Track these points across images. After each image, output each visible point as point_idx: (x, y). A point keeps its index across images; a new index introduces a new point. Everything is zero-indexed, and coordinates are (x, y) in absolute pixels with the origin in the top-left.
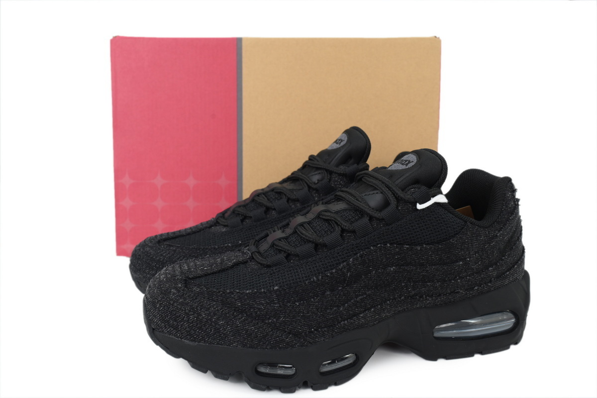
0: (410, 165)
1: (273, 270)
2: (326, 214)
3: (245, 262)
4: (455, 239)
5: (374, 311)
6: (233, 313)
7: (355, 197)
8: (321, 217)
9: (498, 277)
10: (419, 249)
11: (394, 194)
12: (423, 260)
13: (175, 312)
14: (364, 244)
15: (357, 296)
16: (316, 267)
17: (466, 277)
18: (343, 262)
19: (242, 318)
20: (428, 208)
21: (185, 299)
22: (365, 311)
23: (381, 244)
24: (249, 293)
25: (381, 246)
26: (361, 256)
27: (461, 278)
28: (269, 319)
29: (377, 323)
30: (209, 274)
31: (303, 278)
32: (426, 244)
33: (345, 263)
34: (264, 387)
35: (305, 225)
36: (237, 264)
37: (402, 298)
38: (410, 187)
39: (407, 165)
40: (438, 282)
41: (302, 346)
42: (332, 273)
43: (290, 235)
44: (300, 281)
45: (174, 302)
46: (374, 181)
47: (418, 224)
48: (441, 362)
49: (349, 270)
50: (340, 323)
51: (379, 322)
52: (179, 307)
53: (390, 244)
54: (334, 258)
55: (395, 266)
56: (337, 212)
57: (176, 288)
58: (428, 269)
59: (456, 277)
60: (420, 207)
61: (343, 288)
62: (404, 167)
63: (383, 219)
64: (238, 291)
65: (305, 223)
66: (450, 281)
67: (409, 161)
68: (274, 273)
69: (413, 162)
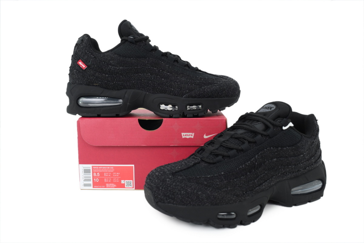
0: (272, 109)
1: (217, 165)
2: (235, 135)
3: (199, 163)
4: (300, 144)
5: (269, 182)
6: (205, 188)
7: (250, 126)
8: (233, 137)
9: (315, 162)
10: (285, 149)
11: (270, 123)
12: (287, 154)
13: (172, 190)
14: (261, 148)
15: (261, 174)
16: (240, 161)
17: (303, 163)
18: (253, 158)
19: (210, 189)
20: (287, 129)
21: (176, 183)
22: (265, 182)
23: (268, 147)
24: (209, 177)
25: (269, 149)
26: (261, 154)
27: (302, 163)
28: (223, 189)
29: (269, 188)
30: (183, 170)
31: (234, 167)
32: (288, 147)
33: (254, 158)
34: (222, 226)
35: (226, 142)
36: (195, 164)
37: (279, 174)
38: (277, 119)
39: (271, 109)
40: (293, 165)
41: (240, 202)
42: (248, 163)
43: (218, 147)
44: (233, 169)
45: (170, 185)
46: (257, 118)
47: (284, 137)
48: (294, 207)
49: (256, 162)
50: (255, 188)
51: (270, 188)
52: (174, 187)
53: (273, 147)
54: (248, 156)
55: (276, 158)
56: (241, 134)
57: (169, 178)
58: (289, 159)
59: (300, 163)
60: (284, 128)
61: (255, 170)
62: (270, 110)
63: (268, 135)
64: (203, 176)
65: (225, 141)
66: (298, 165)
67: (271, 107)
68: (219, 166)
69: (273, 107)
